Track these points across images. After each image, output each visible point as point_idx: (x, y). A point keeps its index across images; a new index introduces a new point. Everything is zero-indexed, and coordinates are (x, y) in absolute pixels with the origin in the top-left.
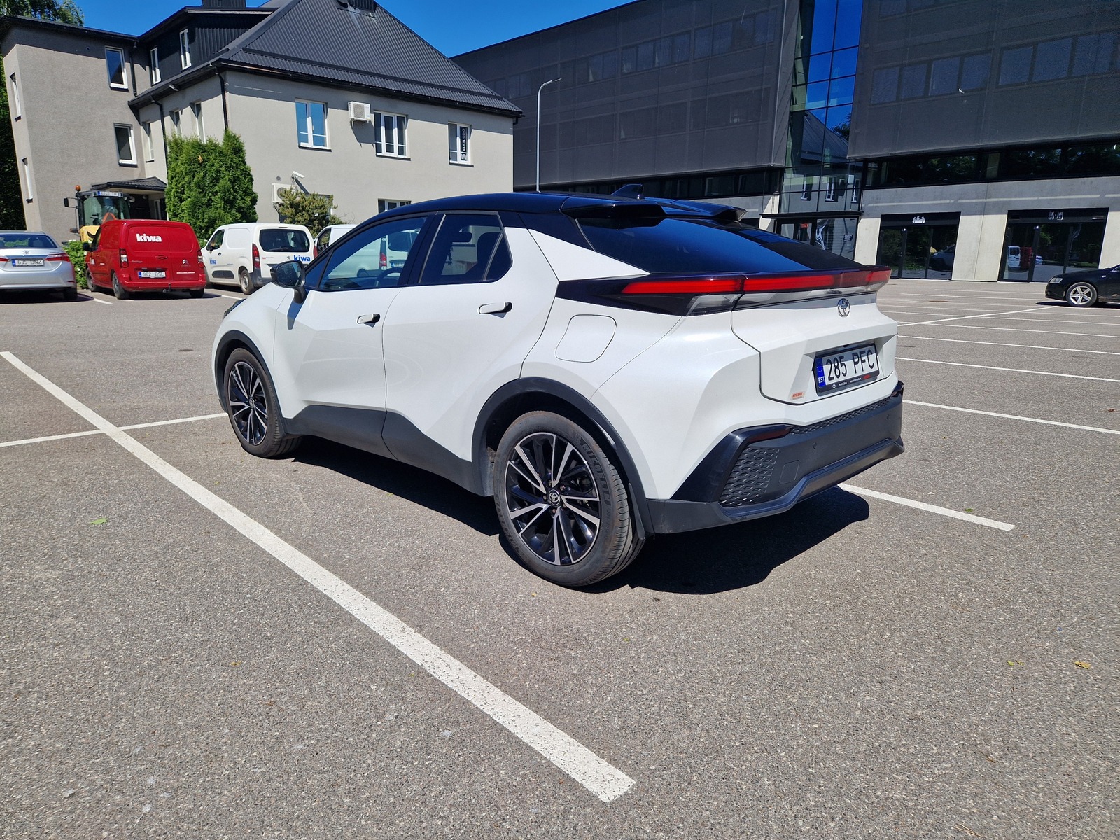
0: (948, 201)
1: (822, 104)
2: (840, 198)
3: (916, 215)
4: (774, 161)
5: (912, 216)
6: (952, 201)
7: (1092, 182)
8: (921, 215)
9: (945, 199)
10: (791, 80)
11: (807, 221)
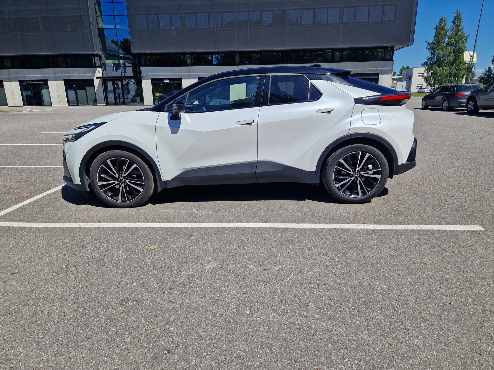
0: (176, 73)
1: (112, 26)
2: (118, 70)
3: (165, 79)
4: (96, 51)
5: (163, 79)
6: (177, 73)
7: (223, 68)
8: (167, 79)
9: (175, 73)
10: (95, 14)
11: (118, 81)
